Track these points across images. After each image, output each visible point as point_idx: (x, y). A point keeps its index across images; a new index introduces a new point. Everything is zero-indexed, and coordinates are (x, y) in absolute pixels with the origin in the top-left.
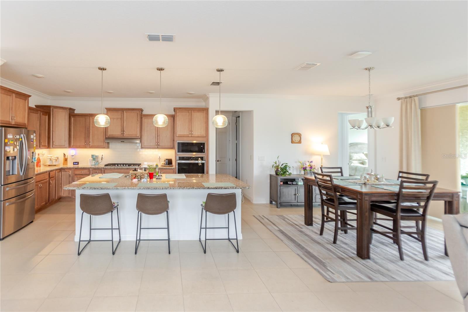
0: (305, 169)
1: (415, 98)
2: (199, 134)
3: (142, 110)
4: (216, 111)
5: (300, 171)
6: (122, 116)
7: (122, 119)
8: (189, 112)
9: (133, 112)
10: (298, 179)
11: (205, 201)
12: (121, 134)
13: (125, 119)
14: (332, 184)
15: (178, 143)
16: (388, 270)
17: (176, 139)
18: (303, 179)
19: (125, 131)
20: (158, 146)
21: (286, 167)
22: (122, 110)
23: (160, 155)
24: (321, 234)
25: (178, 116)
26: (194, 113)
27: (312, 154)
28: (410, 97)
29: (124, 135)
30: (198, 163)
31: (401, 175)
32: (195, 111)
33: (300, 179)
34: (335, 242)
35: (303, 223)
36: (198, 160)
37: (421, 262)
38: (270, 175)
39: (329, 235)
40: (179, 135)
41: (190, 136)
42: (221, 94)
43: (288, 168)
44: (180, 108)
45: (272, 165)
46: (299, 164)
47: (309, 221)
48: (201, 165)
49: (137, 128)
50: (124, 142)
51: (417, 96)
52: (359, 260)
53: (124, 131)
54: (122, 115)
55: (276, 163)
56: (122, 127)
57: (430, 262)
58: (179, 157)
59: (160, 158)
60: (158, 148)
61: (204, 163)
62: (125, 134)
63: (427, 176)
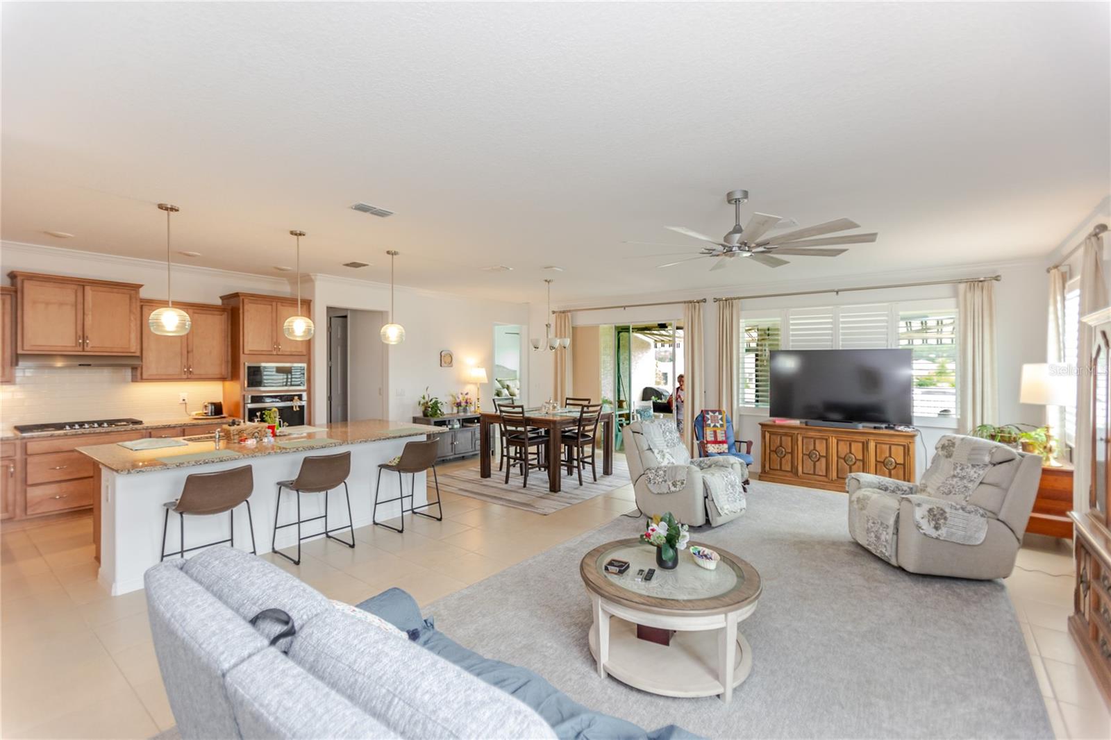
0: (459, 405)
1: (569, 314)
2: (293, 350)
3: (136, 287)
4: (327, 308)
5: (452, 409)
6: (80, 299)
7: (80, 307)
8: (272, 305)
9: (115, 290)
10: (453, 420)
11: (400, 454)
12: (76, 346)
13: (90, 306)
14: (523, 416)
15: (249, 368)
16: (577, 495)
17: (243, 358)
18: (459, 420)
19: (89, 337)
20: (189, 375)
21: (436, 403)
22: (82, 284)
23: (184, 395)
24: (507, 482)
25: (248, 311)
26: (282, 307)
27: (466, 383)
28: (564, 312)
29: (86, 349)
30: (292, 407)
31: (568, 401)
32: (284, 304)
33: (455, 421)
34: (525, 486)
35: (480, 477)
36: (292, 400)
37: (593, 483)
38: (414, 418)
39: (516, 481)
40: (250, 351)
41: (275, 353)
42: (394, 286)
43: (439, 405)
44: (252, 295)
45: (418, 401)
46: (451, 398)
47: (486, 473)
48: (298, 409)
49: (130, 332)
50: (90, 365)
51: (569, 311)
52: (553, 493)
53: (84, 338)
54: (80, 294)
55: (424, 398)
56: (80, 327)
57: (598, 481)
58: (252, 397)
59: (186, 401)
60: (188, 379)
61: (303, 406)
62: (90, 346)
63: (589, 400)
